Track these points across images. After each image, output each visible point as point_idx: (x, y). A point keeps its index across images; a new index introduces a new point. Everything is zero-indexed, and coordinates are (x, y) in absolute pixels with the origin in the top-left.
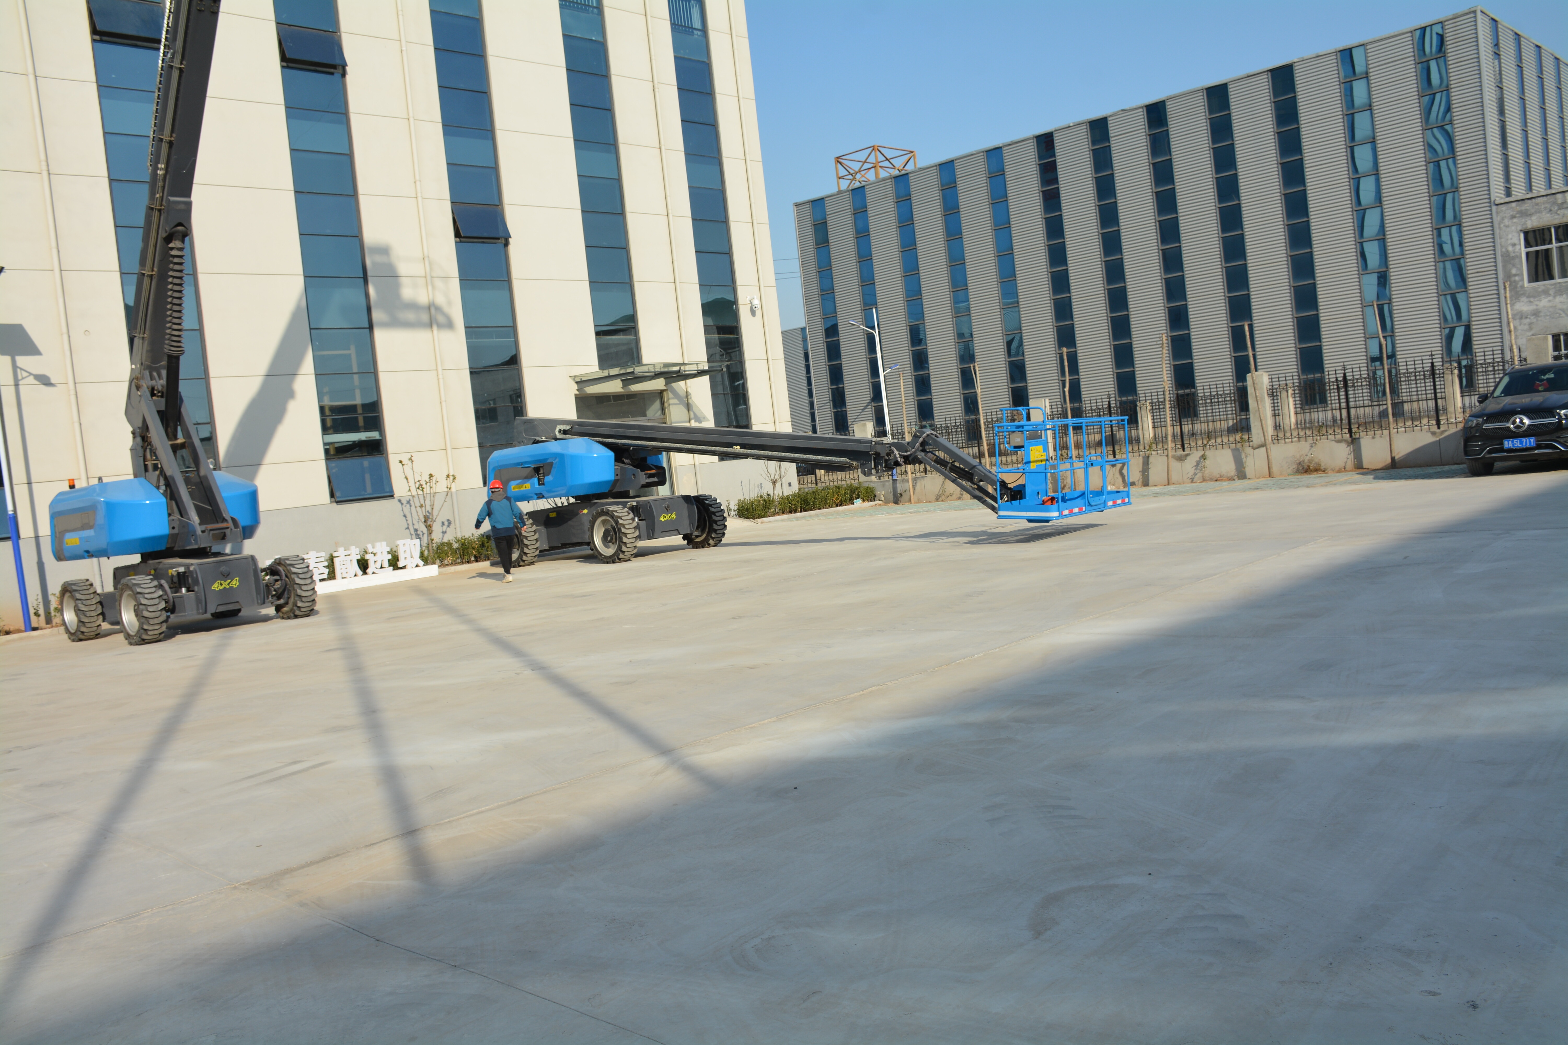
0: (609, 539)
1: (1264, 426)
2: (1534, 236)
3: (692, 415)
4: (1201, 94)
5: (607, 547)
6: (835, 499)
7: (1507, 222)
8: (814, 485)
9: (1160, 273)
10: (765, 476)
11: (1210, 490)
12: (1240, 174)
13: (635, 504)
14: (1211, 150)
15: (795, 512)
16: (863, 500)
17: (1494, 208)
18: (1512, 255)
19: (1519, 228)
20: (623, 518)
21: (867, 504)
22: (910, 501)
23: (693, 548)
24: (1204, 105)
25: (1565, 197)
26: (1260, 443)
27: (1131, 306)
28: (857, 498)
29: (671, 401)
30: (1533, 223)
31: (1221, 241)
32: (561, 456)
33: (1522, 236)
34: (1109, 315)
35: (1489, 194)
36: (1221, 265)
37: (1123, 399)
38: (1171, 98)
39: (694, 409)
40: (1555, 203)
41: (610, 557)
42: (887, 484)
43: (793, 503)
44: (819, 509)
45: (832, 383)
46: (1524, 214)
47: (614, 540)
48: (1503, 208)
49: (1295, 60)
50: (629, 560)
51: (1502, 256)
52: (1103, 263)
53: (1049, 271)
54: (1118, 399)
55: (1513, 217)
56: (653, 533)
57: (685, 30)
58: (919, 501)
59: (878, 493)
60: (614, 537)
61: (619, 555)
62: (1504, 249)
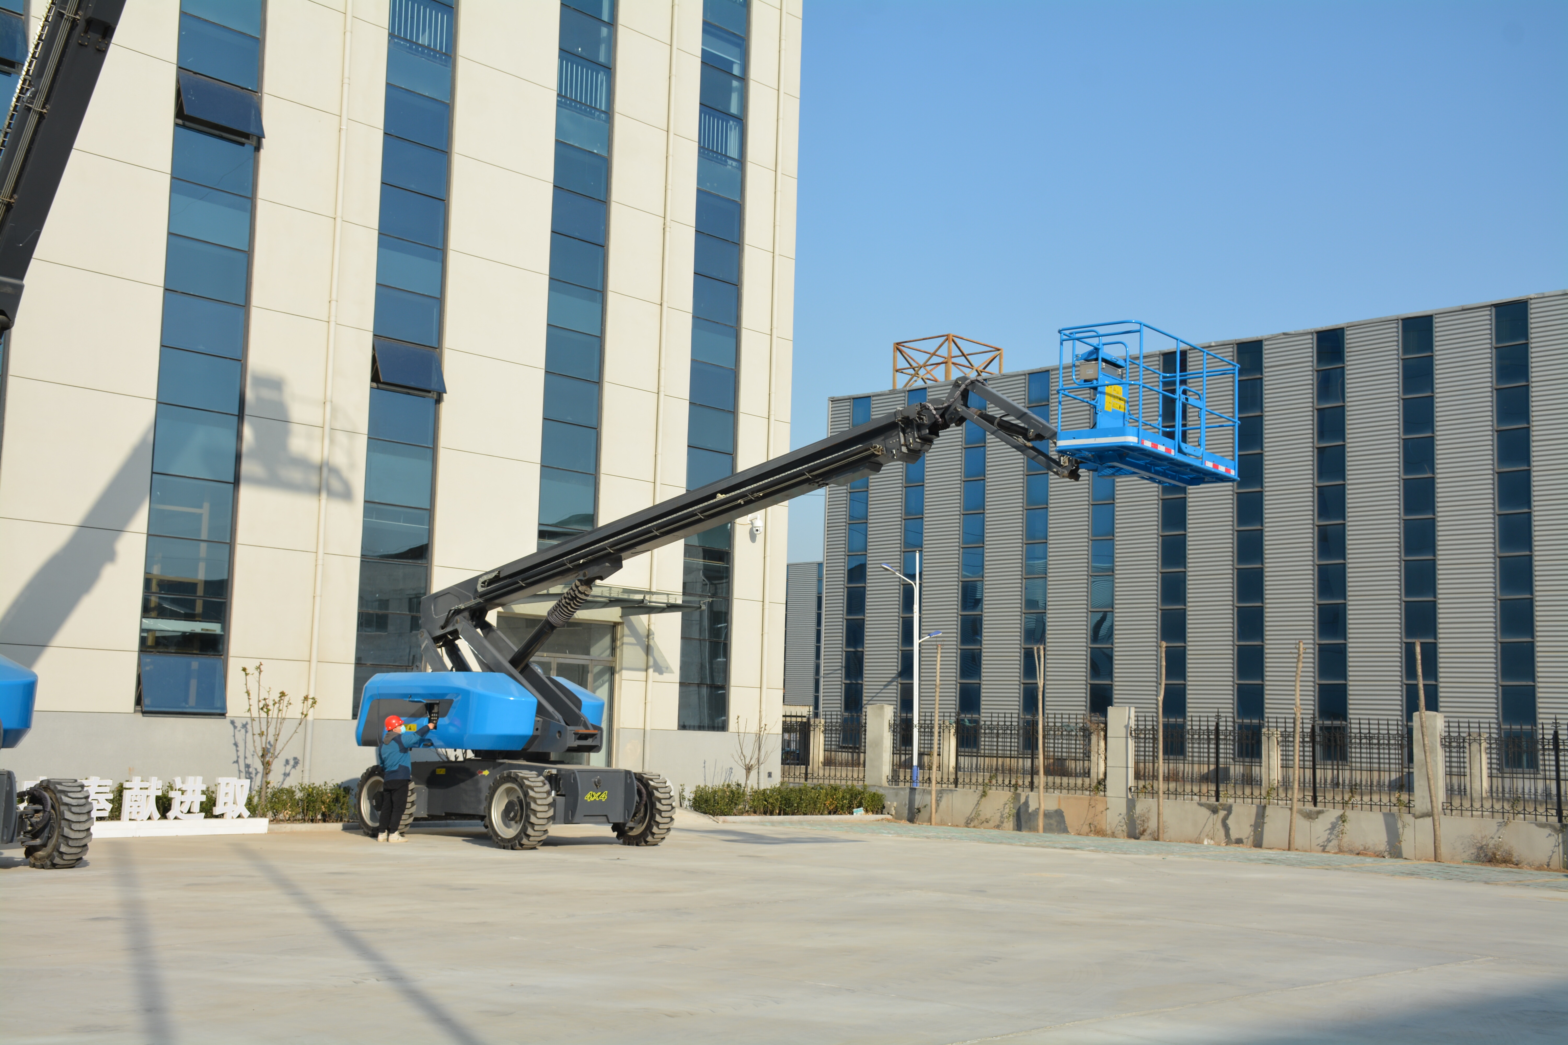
0: (512, 815)
1: (1432, 787)
3: (651, 662)
4: (1395, 325)
5: (507, 826)
6: (828, 803)
8: (803, 781)
9: (1313, 556)
10: (737, 758)
11: (1344, 866)
12: (1438, 437)
13: (554, 772)
14: (1401, 402)
15: (772, 814)
16: (867, 811)
20: (536, 789)
21: (871, 817)
22: (930, 820)
23: (624, 843)
24: (1398, 341)
26: (1425, 811)
27: (1267, 596)
28: (858, 807)
29: (626, 640)
31: (1402, 525)
32: (465, 694)
34: (1236, 604)
36: (1400, 556)
37: (1245, 721)
38: (1352, 326)
39: (656, 653)
41: (509, 840)
42: (902, 792)
43: (770, 800)
44: (805, 814)
45: (848, 644)
47: (518, 818)
49: (1532, 296)
50: (534, 848)
52: (1236, 533)
53: (1161, 534)
54: (1236, 720)
56: (573, 816)
57: (717, 158)
58: (942, 823)
59: (887, 803)
60: (519, 814)
61: (522, 839)
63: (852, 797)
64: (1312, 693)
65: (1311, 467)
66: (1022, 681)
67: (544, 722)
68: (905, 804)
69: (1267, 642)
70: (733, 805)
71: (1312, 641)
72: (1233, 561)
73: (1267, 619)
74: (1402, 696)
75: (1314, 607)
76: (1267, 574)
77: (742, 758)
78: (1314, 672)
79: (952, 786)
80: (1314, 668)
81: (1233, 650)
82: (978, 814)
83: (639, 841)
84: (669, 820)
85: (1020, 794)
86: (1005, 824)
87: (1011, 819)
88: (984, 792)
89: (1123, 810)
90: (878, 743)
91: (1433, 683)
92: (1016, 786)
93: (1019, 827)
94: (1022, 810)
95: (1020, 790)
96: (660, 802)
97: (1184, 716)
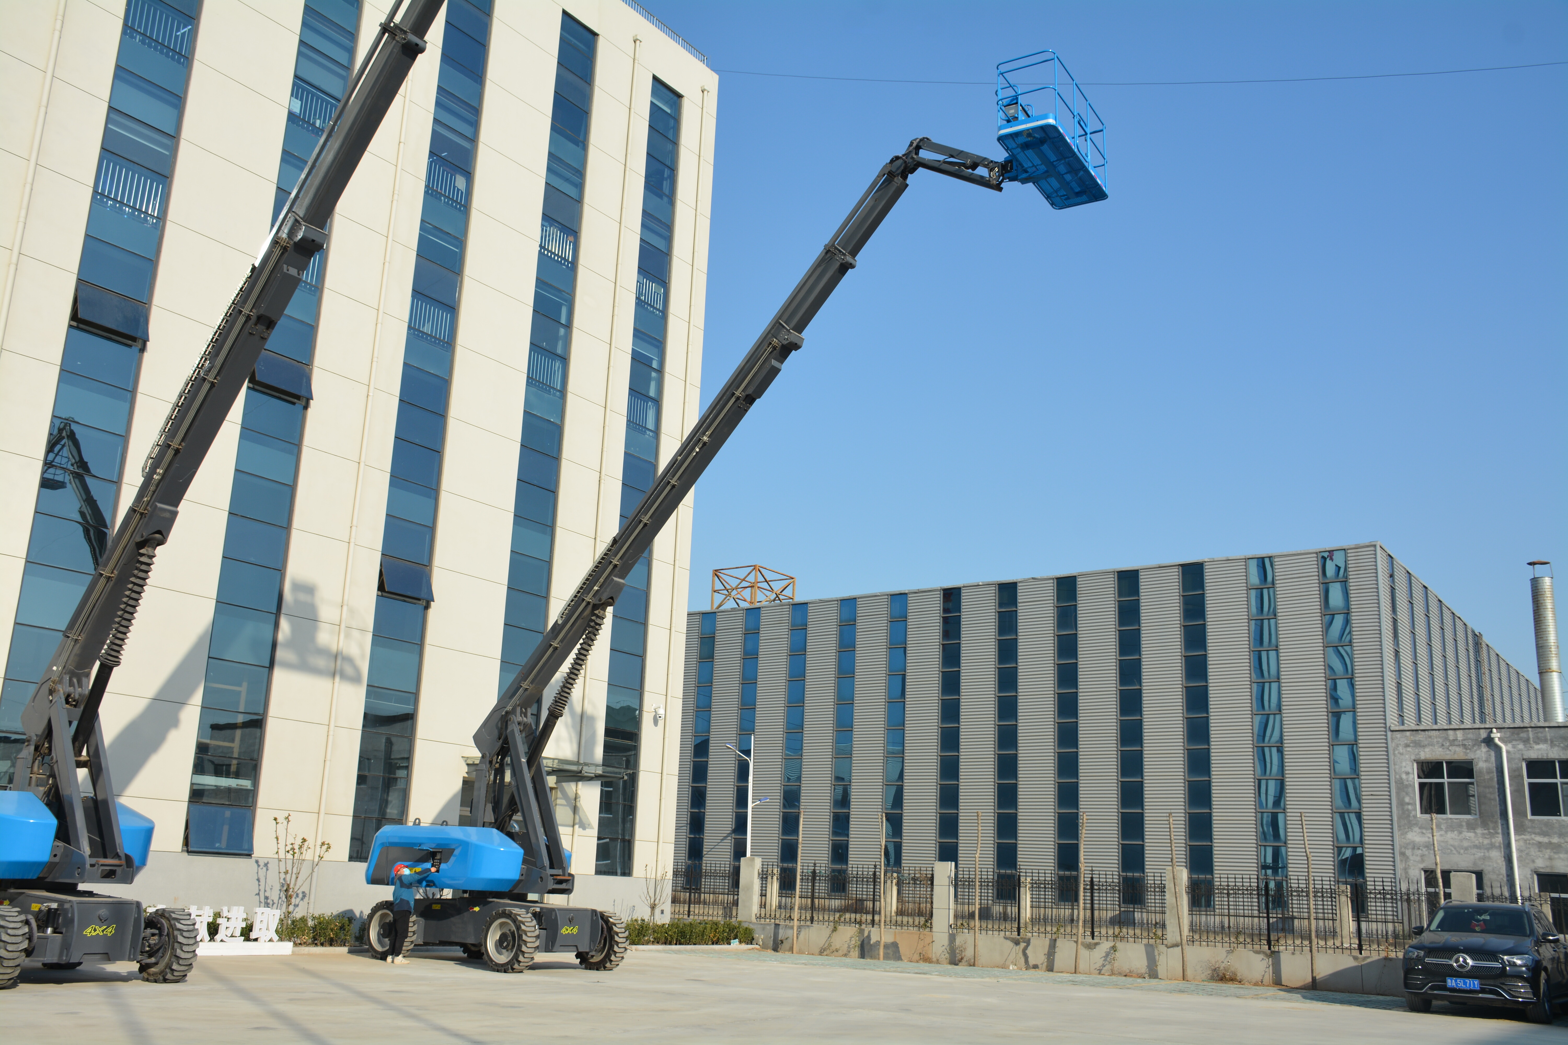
0: (505, 944)
1: (1180, 925)
2: (1427, 768)
3: (577, 820)
4: (1112, 576)
5: (500, 953)
6: (712, 935)
7: (1401, 749)
8: (686, 917)
9: (1054, 746)
10: (644, 899)
11: (1116, 985)
12: (1144, 660)
13: (538, 910)
14: (1117, 632)
15: (670, 944)
16: (740, 942)
17: (1389, 733)
18: (1406, 783)
19: (1413, 757)
20: (526, 924)
21: (744, 947)
22: (791, 949)
23: (586, 968)
24: (1114, 587)
26: (1175, 943)
27: (1020, 776)
28: (735, 939)
29: (559, 801)
30: (1427, 754)
31: (1119, 724)
32: (465, 845)
33: (1415, 765)
34: (997, 781)
35: (1385, 719)
36: (1117, 748)
37: (1001, 871)
38: (1082, 575)
39: (581, 813)
40: (1446, 739)
41: (503, 965)
42: (768, 927)
43: (670, 933)
44: (695, 944)
45: (693, 806)
46: (1418, 744)
47: (510, 947)
48: (1398, 735)
49: (1205, 561)
50: (521, 972)
51: (1396, 782)
52: (997, 727)
53: (940, 726)
54: (996, 870)
55: (1407, 746)
56: (553, 946)
57: (639, 429)
58: (801, 952)
59: (756, 936)
60: (511, 944)
61: (514, 964)
62: (1397, 777)
63: (730, 930)
64: (1053, 850)
65: (1053, 679)
66: (831, 838)
67: (528, 869)
68: (771, 937)
69: (1020, 811)
70: (642, 936)
71: (1053, 811)
72: (995, 748)
73: (1020, 793)
74: (1118, 853)
75: (1054, 785)
76: (1020, 759)
77: (648, 898)
78: (1054, 834)
79: (809, 923)
80: (1054, 831)
81: (994, 817)
82: (830, 945)
83: (600, 966)
84: (623, 950)
85: (864, 930)
86: (851, 953)
87: (857, 949)
88: (835, 927)
89: (946, 941)
90: (750, 888)
91: (1141, 843)
92: (860, 923)
93: (862, 955)
94: (865, 942)
95: (863, 926)
96: (618, 936)
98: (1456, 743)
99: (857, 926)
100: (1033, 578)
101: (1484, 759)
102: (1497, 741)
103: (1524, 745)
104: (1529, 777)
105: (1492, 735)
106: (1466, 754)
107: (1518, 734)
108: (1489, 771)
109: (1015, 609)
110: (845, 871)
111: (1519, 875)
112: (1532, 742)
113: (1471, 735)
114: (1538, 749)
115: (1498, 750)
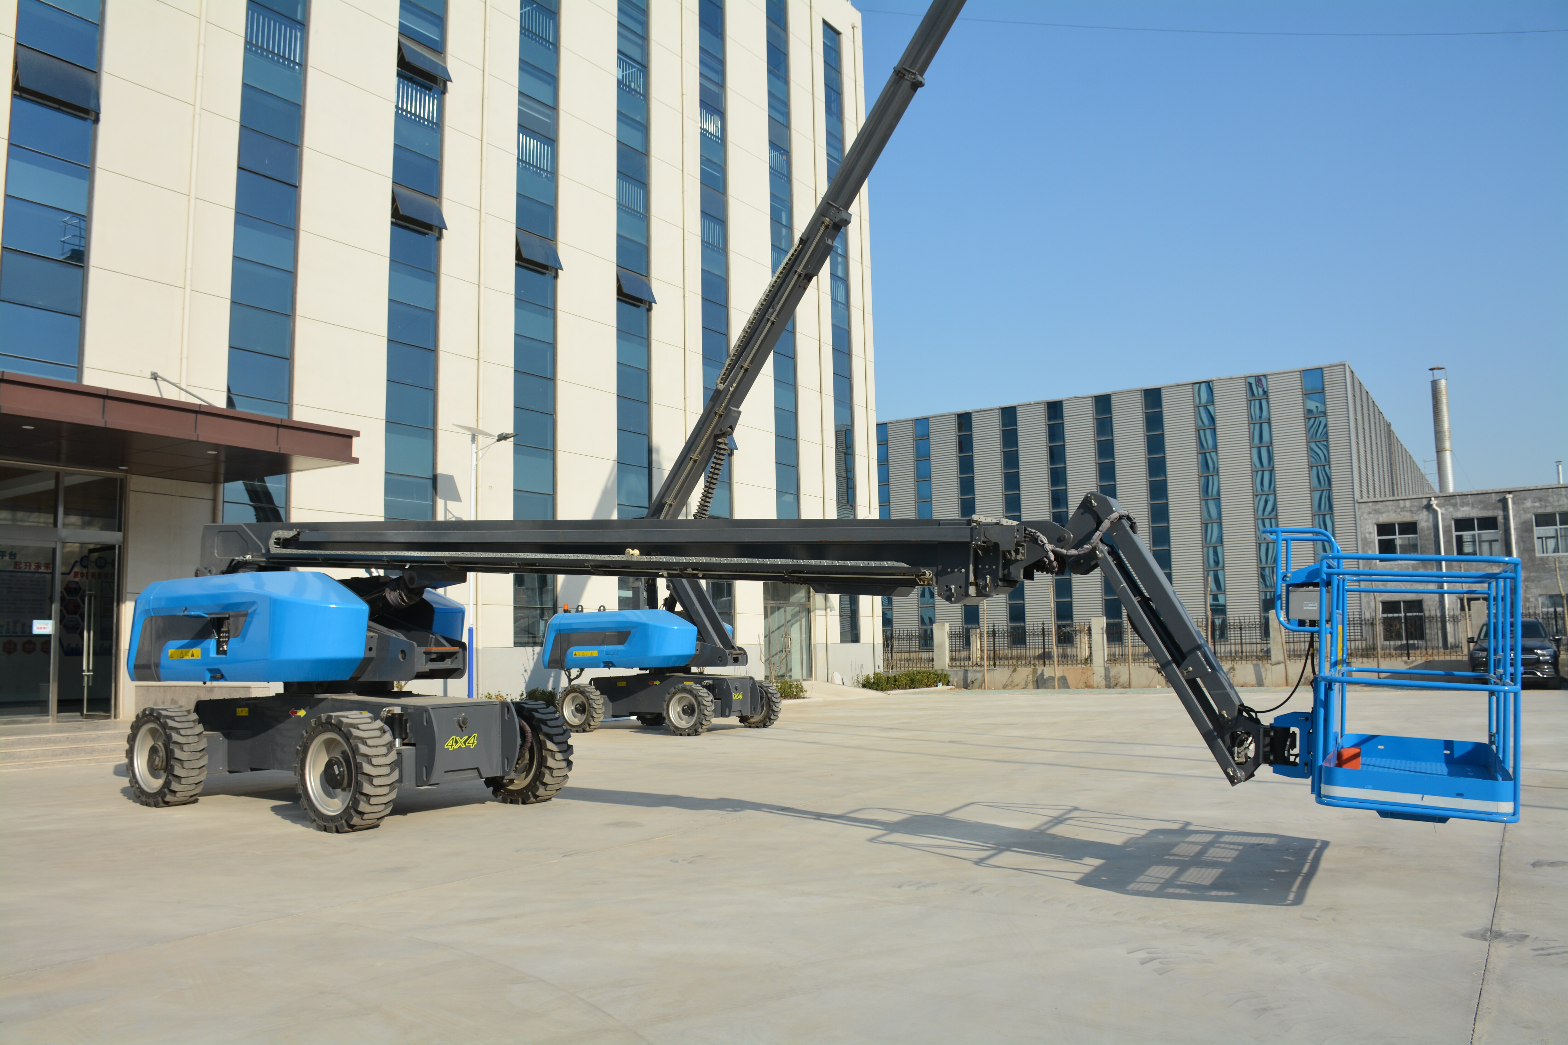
2: (1384, 529)
4: (1139, 393)
7: (1365, 516)
12: (1167, 457)
14: (1146, 437)
16: (943, 685)
17: (1357, 505)
18: (1369, 540)
19: (1374, 521)
21: (945, 688)
24: (1142, 402)
25: (1405, 503)
28: (939, 682)
30: (1384, 519)
31: (1149, 507)
33: (1376, 527)
35: (1353, 495)
36: (1149, 525)
38: (1115, 393)
40: (1398, 506)
42: (960, 673)
46: (1377, 512)
48: (1363, 505)
49: (1214, 379)
51: (1361, 540)
52: (1051, 514)
55: (1370, 513)
58: (989, 688)
59: (951, 679)
62: (1363, 536)
63: (935, 677)
65: (1095, 475)
68: (962, 679)
79: (993, 667)
82: (1012, 682)
86: (1029, 686)
87: (1032, 683)
88: (1014, 670)
89: (1103, 673)
90: (942, 645)
92: (1034, 665)
93: (1038, 687)
94: (1039, 678)
95: (1037, 667)
97: (1024, 622)
98: (1405, 509)
99: (1032, 667)
100: (1075, 397)
101: (1425, 520)
102: (1435, 506)
103: (1454, 508)
104: (1456, 531)
105: (1432, 503)
106: (1412, 517)
107: (1449, 501)
108: (1428, 529)
109: (1061, 422)
110: (1024, 628)
111: (1448, 600)
112: (1458, 506)
113: (1416, 503)
114: (1463, 511)
115: (1435, 513)
